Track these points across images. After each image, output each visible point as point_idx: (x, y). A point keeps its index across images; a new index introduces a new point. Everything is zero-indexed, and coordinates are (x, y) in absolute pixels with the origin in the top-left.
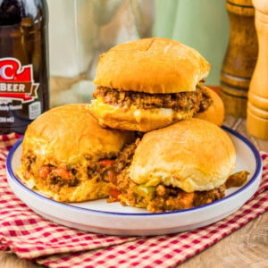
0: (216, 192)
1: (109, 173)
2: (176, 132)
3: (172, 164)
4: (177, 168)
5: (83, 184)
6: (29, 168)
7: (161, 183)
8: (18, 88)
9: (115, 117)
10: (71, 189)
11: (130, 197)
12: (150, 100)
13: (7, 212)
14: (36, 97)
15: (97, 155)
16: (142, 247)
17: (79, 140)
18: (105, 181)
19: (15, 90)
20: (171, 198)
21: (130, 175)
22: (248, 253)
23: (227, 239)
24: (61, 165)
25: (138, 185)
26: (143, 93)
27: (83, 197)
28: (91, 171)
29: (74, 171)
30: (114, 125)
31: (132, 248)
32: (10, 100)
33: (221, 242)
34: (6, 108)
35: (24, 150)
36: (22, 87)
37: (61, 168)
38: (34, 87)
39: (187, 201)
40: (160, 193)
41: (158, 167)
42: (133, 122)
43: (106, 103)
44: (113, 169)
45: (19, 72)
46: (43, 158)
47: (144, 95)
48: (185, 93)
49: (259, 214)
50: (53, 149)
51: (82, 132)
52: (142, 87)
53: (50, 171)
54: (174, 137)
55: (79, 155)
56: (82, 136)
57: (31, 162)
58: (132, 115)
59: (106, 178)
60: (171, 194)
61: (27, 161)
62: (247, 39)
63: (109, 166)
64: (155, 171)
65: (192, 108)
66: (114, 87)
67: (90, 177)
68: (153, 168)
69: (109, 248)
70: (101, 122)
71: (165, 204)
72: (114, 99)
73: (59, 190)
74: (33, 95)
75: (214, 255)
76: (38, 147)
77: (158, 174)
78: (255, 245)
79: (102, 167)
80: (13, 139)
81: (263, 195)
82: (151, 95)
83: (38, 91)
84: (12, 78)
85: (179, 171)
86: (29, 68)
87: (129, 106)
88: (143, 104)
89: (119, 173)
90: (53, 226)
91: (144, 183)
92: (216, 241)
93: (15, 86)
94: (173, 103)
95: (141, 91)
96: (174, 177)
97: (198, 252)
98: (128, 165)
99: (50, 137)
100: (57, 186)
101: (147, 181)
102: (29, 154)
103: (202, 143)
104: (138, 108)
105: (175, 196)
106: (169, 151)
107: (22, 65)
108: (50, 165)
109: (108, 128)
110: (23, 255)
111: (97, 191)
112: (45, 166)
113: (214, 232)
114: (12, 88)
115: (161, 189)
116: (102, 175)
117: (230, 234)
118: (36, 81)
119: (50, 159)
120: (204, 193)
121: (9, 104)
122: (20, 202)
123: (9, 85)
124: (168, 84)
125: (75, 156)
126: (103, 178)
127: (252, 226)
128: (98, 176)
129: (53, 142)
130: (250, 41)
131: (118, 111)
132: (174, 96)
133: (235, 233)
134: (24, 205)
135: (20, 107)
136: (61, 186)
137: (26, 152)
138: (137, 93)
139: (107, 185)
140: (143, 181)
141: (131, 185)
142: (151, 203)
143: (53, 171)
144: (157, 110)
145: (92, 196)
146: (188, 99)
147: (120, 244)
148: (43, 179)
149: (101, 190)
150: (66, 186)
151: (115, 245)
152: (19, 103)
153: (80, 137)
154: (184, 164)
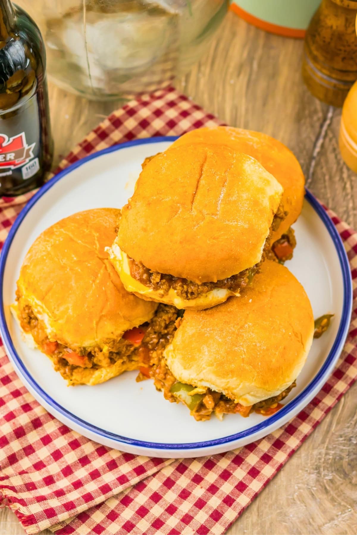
3: (224, 380)
4: (231, 385)
5: (104, 368)
8: (5, 158)
10: (87, 372)
12: (195, 288)
14: (32, 156)
17: (97, 324)
18: (132, 361)
21: (168, 363)
24: (73, 346)
28: (114, 355)
29: (90, 356)
36: (11, 156)
38: (29, 149)
41: (205, 378)
43: (134, 278)
44: (145, 345)
45: (5, 144)
49: (340, 396)
51: (101, 311)
53: (57, 347)
55: (97, 340)
56: (101, 318)
61: (24, 315)
63: (138, 343)
64: (202, 380)
67: (112, 361)
68: (199, 377)
72: (145, 276)
74: (28, 156)
77: (204, 384)
78: (330, 476)
79: (129, 346)
85: (233, 389)
86: (20, 137)
87: (167, 291)
88: (187, 293)
89: (152, 350)
100: (68, 370)
102: (27, 311)
104: (179, 295)
108: (57, 344)
112: (50, 342)
115: (209, 403)
116: (130, 357)
125: (91, 341)
128: (124, 359)
129: (61, 322)
131: (151, 294)
135: (9, 173)
136: (73, 369)
138: (178, 278)
139: (136, 364)
141: (169, 377)
144: (205, 295)
147: (154, 474)
150: (81, 369)
151: (148, 477)
153: (98, 320)
154: (242, 382)
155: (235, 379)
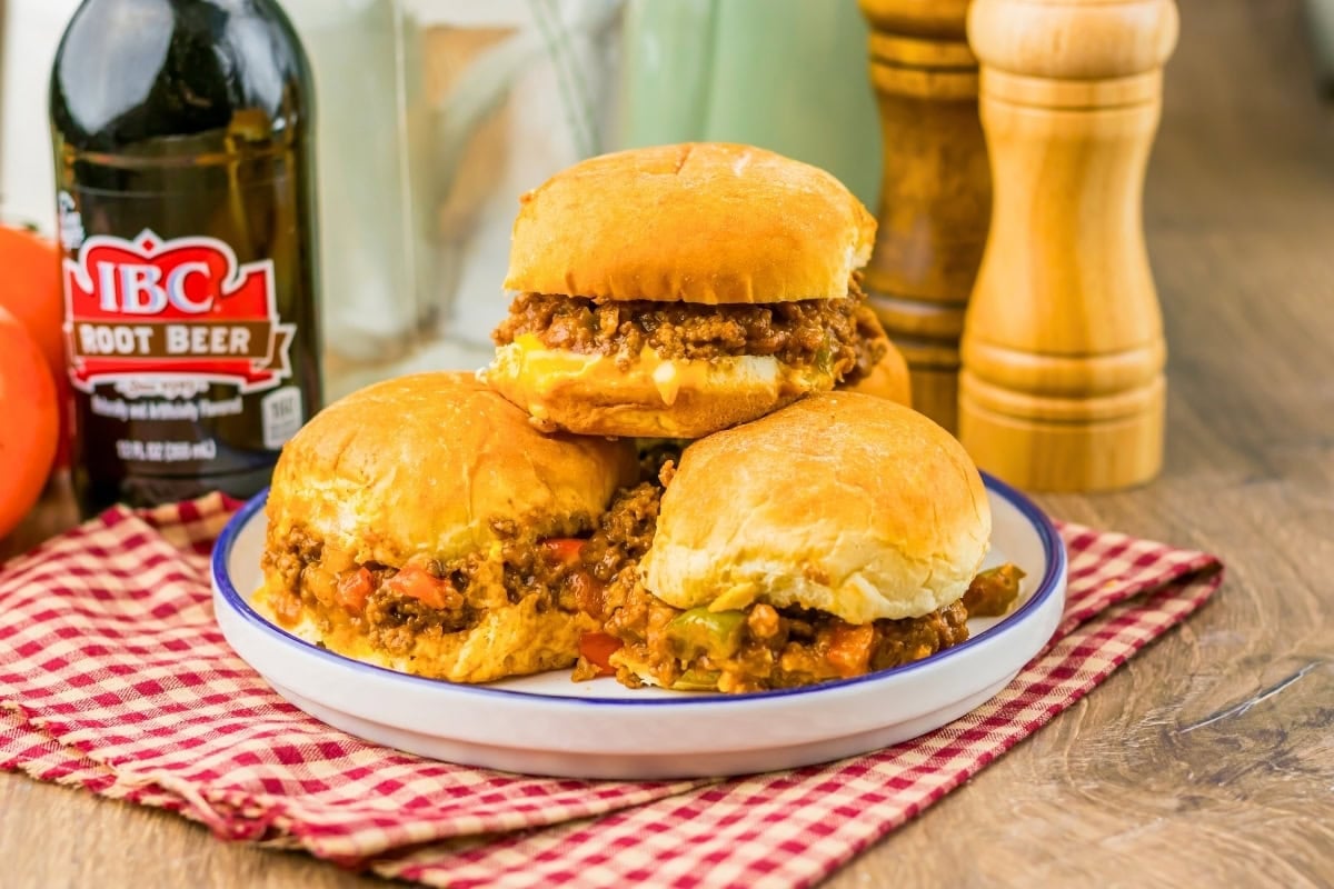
0: (942, 622)
1: (577, 581)
2: (799, 429)
3: (800, 529)
4: (816, 542)
5: (492, 619)
6: (297, 586)
7: (762, 599)
8: (227, 340)
9: (588, 390)
10: (450, 639)
11: (655, 655)
12: (704, 329)
13: (237, 727)
14: (286, 371)
15: (533, 521)
16: (721, 809)
17: (472, 473)
18: (563, 609)
19: (217, 347)
20: (796, 646)
21: (651, 583)
22: (1080, 807)
23: (996, 773)
24: (414, 560)
25: (679, 611)
26: (680, 304)
27: (492, 667)
28: (515, 576)
29: (459, 579)
30: (584, 421)
31: (686, 814)
32: (200, 382)
33: (980, 781)
34: (189, 411)
35: (272, 528)
36: (241, 338)
37: (415, 568)
38: (280, 337)
39: (853, 652)
40: (762, 631)
41: (749, 546)
42: (652, 404)
43: (557, 345)
44: (586, 567)
45: (229, 286)
46: (350, 541)
47: (683, 310)
48: (814, 303)
49: (1079, 696)
50: (384, 507)
51: (481, 446)
52: (676, 286)
53: (374, 585)
54: (797, 443)
55: (474, 524)
56: (480, 460)
57: (304, 564)
58: (646, 379)
59: (567, 600)
60: (794, 636)
61: (287, 559)
62: (944, 176)
63: (573, 558)
64: (741, 557)
65: (837, 357)
66: (582, 289)
67: (513, 596)
68: (733, 551)
69: (611, 817)
70: (538, 413)
71: (777, 669)
72: (581, 332)
73: (412, 646)
74: (277, 363)
75: (969, 819)
76: (328, 509)
77: (749, 568)
78: (1093, 785)
79: (552, 561)
80: (212, 514)
81: (1076, 641)
82: (706, 311)
83: (291, 351)
84: (205, 306)
85: (822, 554)
86: (261, 274)
87: (637, 352)
88: (684, 341)
89: (607, 582)
90: (401, 761)
91: (702, 605)
92: (963, 780)
93: (218, 334)
94: (781, 336)
95: (672, 297)
96: (808, 575)
97: (914, 815)
98: (635, 553)
99: (371, 470)
100: (403, 633)
101: (713, 596)
102: (294, 537)
103: (892, 458)
104: (666, 357)
105: (808, 641)
106: (785, 489)
107: (241, 261)
108: (374, 566)
109: (560, 434)
110: (331, 846)
111: (537, 643)
112: (356, 567)
113: (946, 753)
114: (207, 340)
115: (764, 619)
116: (554, 588)
117: (1001, 757)
118: (285, 319)
119: (373, 541)
120: (905, 625)
121: (197, 399)
122: (272, 699)
123: (199, 333)
124: (765, 272)
125: (459, 529)
126: (556, 599)
127: (1067, 730)
128: (540, 591)
129: (382, 485)
130: (955, 182)
131: (597, 371)
132: (781, 314)
133: (1019, 754)
134: (288, 708)
135: (235, 406)
136: (418, 630)
137: (282, 530)
138: (660, 305)
139: (571, 620)
140: (696, 597)
141: (658, 615)
142: (731, 666)
143: (386, 584)
144: (727, 360)
145: (523, 662)
146: (825, 324)
147: (644, 805)
148: (352, 612)
149: (550, 638)
150: (435, 631)
151: (629, 808)
152: (232, 392)
153: (473, 464)
154: (840, 528)
155: (822, 521)
